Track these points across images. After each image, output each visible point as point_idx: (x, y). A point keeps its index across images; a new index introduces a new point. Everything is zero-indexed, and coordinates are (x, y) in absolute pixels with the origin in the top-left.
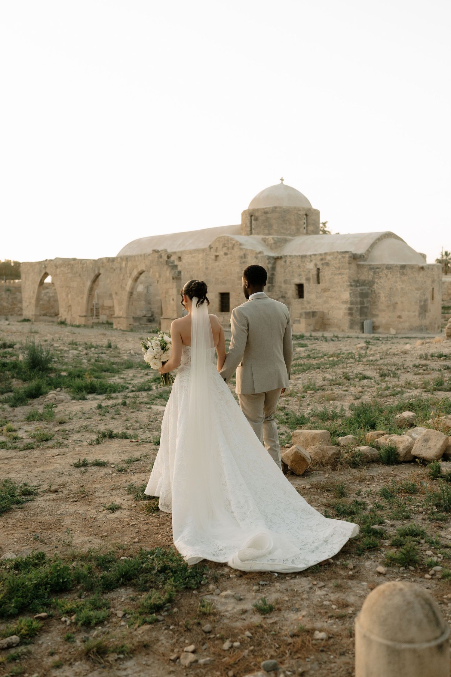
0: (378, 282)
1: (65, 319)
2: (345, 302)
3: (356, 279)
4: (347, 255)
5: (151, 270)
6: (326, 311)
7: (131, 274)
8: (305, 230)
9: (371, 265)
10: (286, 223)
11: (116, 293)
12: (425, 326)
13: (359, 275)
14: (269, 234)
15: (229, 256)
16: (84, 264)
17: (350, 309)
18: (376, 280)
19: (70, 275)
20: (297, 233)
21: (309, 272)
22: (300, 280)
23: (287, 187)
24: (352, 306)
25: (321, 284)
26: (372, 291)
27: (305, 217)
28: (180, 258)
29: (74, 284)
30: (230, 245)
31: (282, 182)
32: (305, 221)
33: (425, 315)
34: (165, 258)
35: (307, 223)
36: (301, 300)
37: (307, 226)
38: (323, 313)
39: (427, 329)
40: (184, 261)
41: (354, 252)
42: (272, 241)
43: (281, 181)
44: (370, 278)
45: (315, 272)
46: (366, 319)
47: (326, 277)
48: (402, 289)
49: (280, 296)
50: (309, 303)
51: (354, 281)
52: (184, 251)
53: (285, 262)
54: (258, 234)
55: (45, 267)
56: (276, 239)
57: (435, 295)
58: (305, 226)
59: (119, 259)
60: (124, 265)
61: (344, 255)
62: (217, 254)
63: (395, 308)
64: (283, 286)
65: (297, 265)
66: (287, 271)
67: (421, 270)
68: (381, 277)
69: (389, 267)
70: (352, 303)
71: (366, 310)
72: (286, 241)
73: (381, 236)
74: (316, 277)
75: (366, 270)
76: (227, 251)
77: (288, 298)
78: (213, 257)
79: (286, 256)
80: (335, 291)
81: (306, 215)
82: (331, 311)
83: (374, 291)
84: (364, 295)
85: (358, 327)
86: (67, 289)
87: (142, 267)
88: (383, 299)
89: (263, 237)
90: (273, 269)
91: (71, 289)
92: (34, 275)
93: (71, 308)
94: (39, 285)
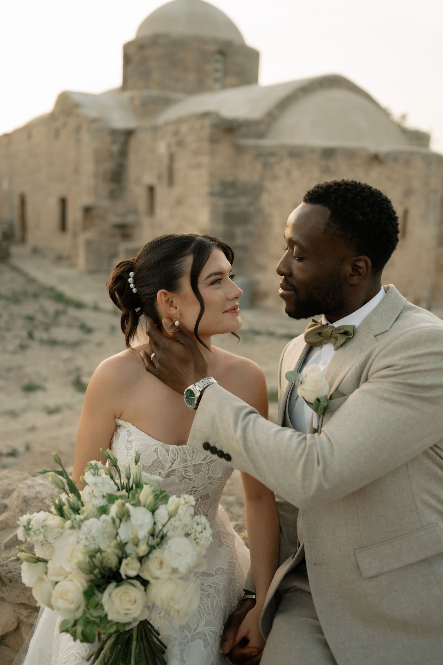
0: (271, 188)
3: (229, 179)
9: (260, 146)
10: (177, 68)
15: (67, 129)
18: (267, 184)
22: (152, 177)
26: (255, 209)
27: (218, 56)
30: (67, 109)
32: (219, 66)
35: (226, 69)
37: (224, 77)
40: (33, 140)
42: (139, 102)
45: (166, 162)
47: (182, 172)
51: (222, 183)
52: (32, 123)
53: (139, 141)
56: (146, 98)
57: (408, 227)
58: (219, 75)
62: (58, 126)
65: (150, 146)
66: (139, 159)
67: (374, 162)
68: (276, 177)
69: (295, 153)
72: (168, 102)
75: (250, 158)
76: (65, 121)
81: (222, 53)
83: (261, 210)
90: (123, 153)
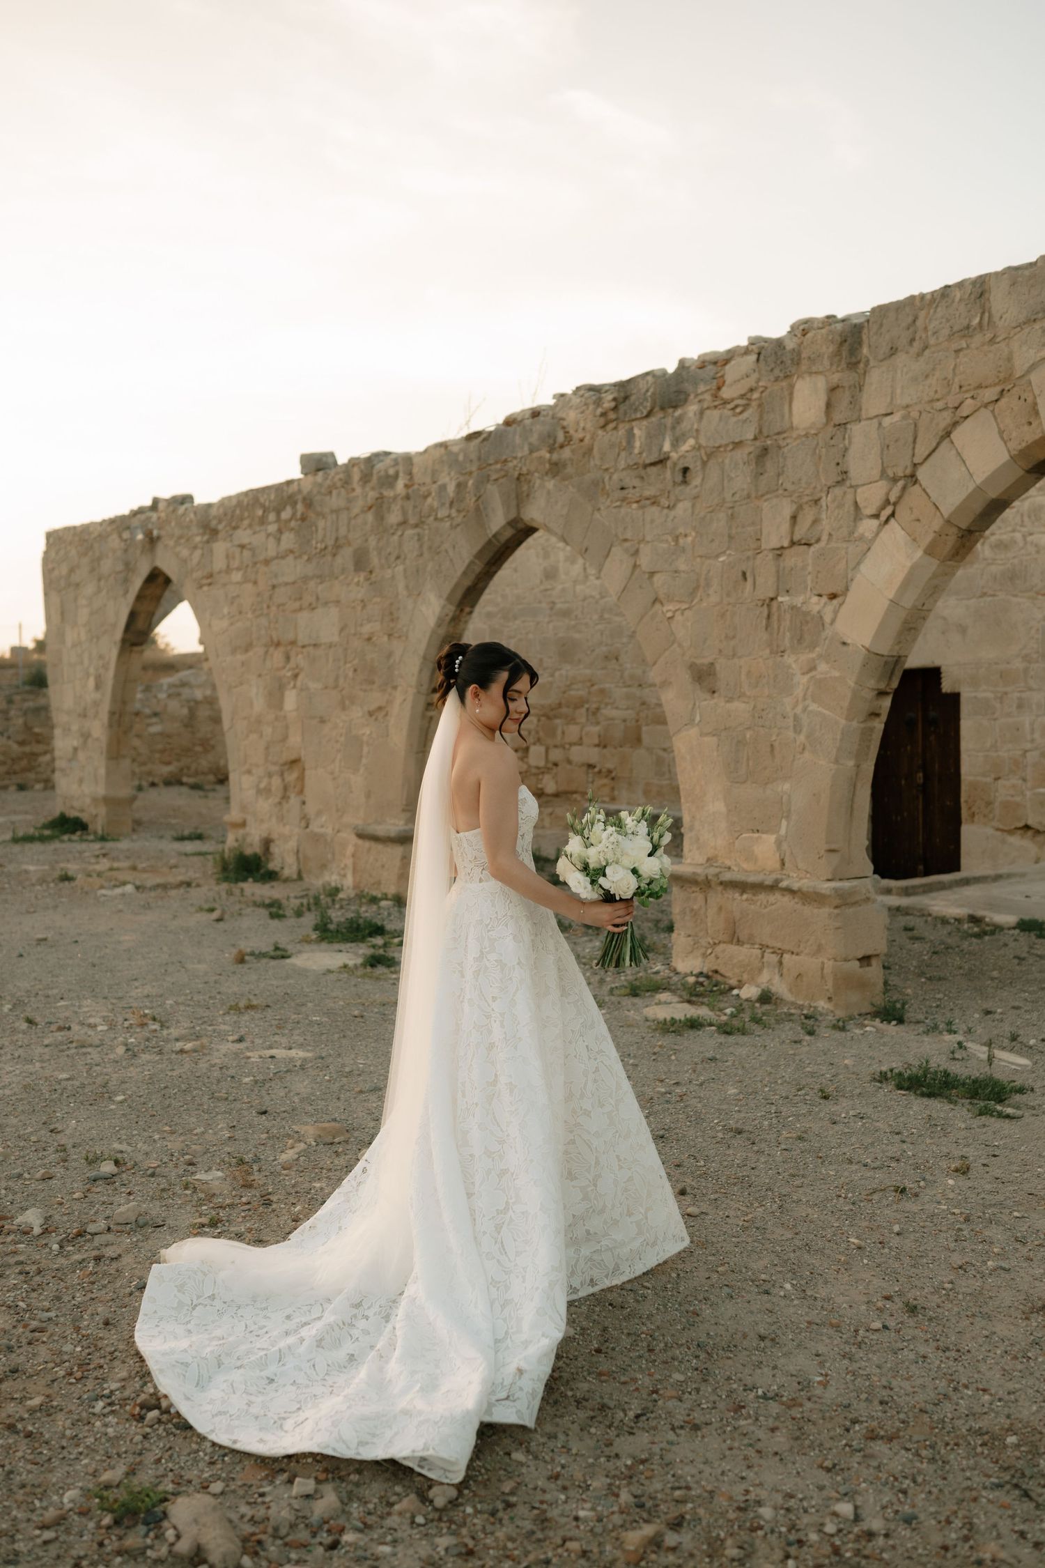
1: (267, 843)
11: (704, 676)
16: (390, 481)
19: (291, 569)
29: (324, 624)
55: (152, 541)
86: (277, 656)
91: (299, 659)
92: (99, 590)
93: (301, 778)
94: (124, 641)
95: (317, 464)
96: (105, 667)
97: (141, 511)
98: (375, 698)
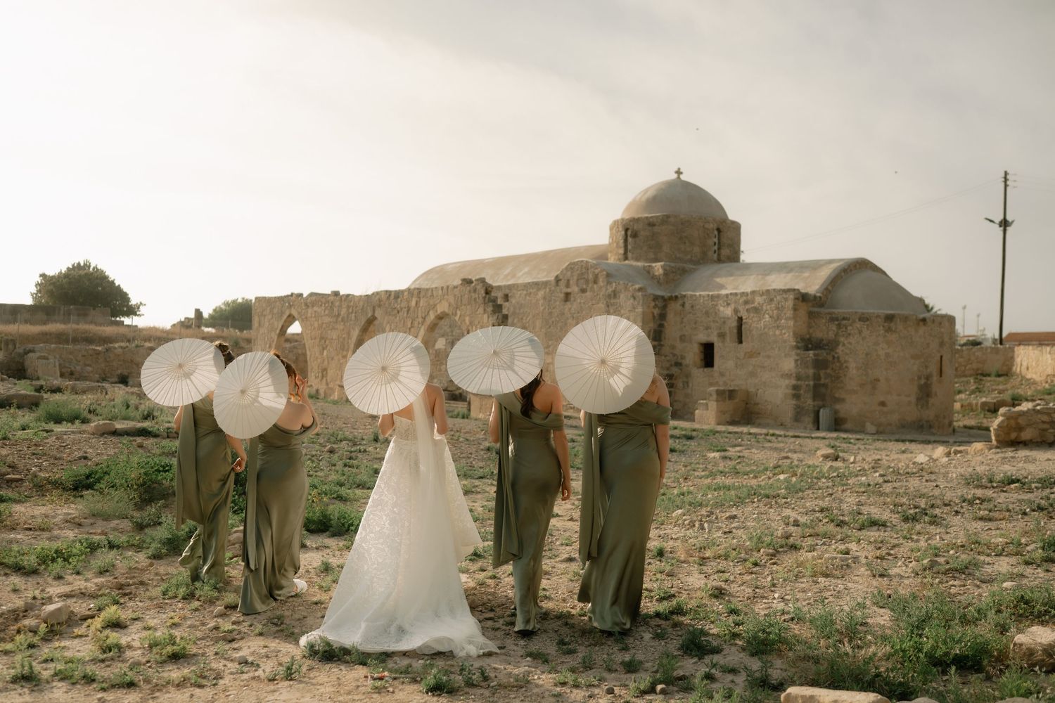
0: (846, 342)
1: (317, 391)
2: (788, 376)
3: (808, 336)
4: (792, 297)
5: (459, 312)
6: (752, 390)
7: (424, 319)
8: (716, 255)
9: (834, 313)
10: (685, 243)
12: (927, 421)
13: (811, 331)
14: (656, 260)
15: (588, 294)
16: (351, 301)
17: (795, 387)
18: (842, 339)
19: (327, 319)
20: (703, 260)
21: (724, 322)
22: (708, 335)
23: (687, 185)
24: (799, 382)
25: (744, 343)
26: (834, 357)
27: (716, 233)
28: (506, 297)
29: (334, 335)
30: (591, 276)
31: (679, 177)
32: (716, 240)
33: (927, 402)
34: (483, 292)
35: (719, 243)
36: (707, 370)
37: (719, 249)
38: (748, 393)
39: (930, 427)
40: (513, 301)
41: (803, 291)
42: (661, 271)
43: (676, 176)
44: (831, 335)
45: (734, 324)
46: (824, 406)
47: (754, 332)
48: (887, 355)
49: (673, 363)
50: (722, 374)
51: (803, 340)
52: (514, 285)
53: (683, 305)
54: (637, 259)
55: (290, 306)
56: (668, 268)
57: (943, 368)
58: (716, 248)
59: (406, 294)
60: (413, 303)
61: (785, 296)
62: (569, 290)
63: (874, 388)
64: (679, 345)
65: (704, 310)
66: (685, 320)
67: (921, 323)
68: (850, 334)
69: (864, 318)
70: (798, 378)
71: (823, 390)
72: (684, 272)
73: (849, 266)
74: (735, 331)
75: (824, 321)
76: (585, 287)
77: (687, 366)
78: (562, 296)
79: (685, 296)
80: (769, 357)
81: (719, 230)
82: (760, 390)
83: (838, 358)
84: (819, 364)
85: (808, 420)
86: (323, 341)
87: (442, 307)
88: (854, 372)
89: (646, 264)
90: (663, 316)
91: (327, 342)
92: (272, 318)
93: (327, 373)
94: (279, 334)
95: (336, 294)
96: (273, 341)
97: (288, 296)
98: (345, 353)
